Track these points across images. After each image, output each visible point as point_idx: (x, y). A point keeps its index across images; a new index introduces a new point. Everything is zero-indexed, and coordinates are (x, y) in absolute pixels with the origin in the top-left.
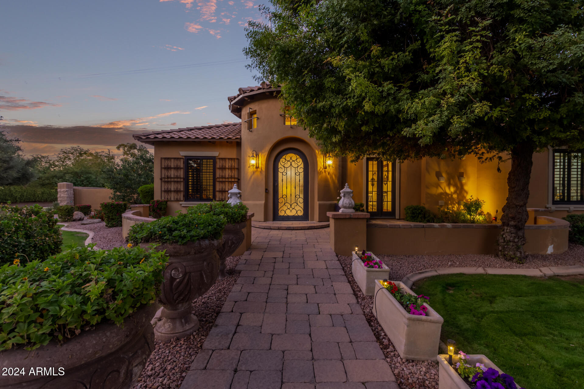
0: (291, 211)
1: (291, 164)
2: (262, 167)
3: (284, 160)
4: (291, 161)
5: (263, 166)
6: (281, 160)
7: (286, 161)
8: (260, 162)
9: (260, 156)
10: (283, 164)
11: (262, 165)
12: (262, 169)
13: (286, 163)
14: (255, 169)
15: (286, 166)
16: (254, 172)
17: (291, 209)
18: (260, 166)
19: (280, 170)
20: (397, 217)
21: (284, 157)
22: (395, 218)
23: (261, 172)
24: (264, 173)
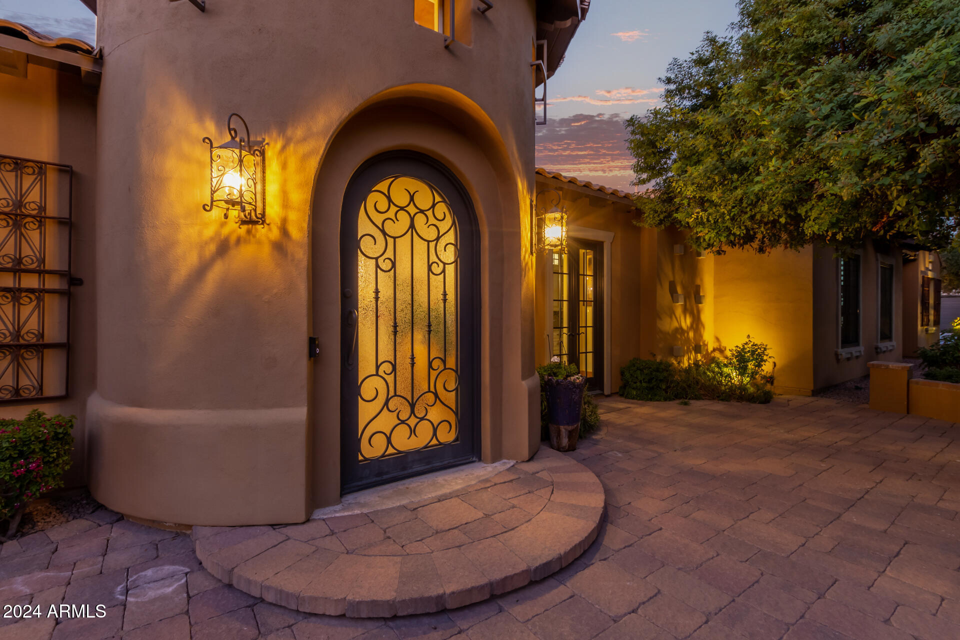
0: (413, 431)
1: (412, 226)
2: (284, 221)
3: (383, 204)
4: (412, 210)
5: (293, 216)
6: (372, 198)
7: (393, 209)
8: (273, 188)
9: (269, 153)
10: (378, 219)
11: (286, 204)
12: (284, 232)
13: (391, 214)
14: (233, 228)
15: (390, 228)
16: (224, 247)
17: (413, 421)
18: (273, 211)
19: (366, 245)
20: (607, 391)
21: (383, 186)
22: (603, 394)
23: (280, 247)
24: (301, 255)
